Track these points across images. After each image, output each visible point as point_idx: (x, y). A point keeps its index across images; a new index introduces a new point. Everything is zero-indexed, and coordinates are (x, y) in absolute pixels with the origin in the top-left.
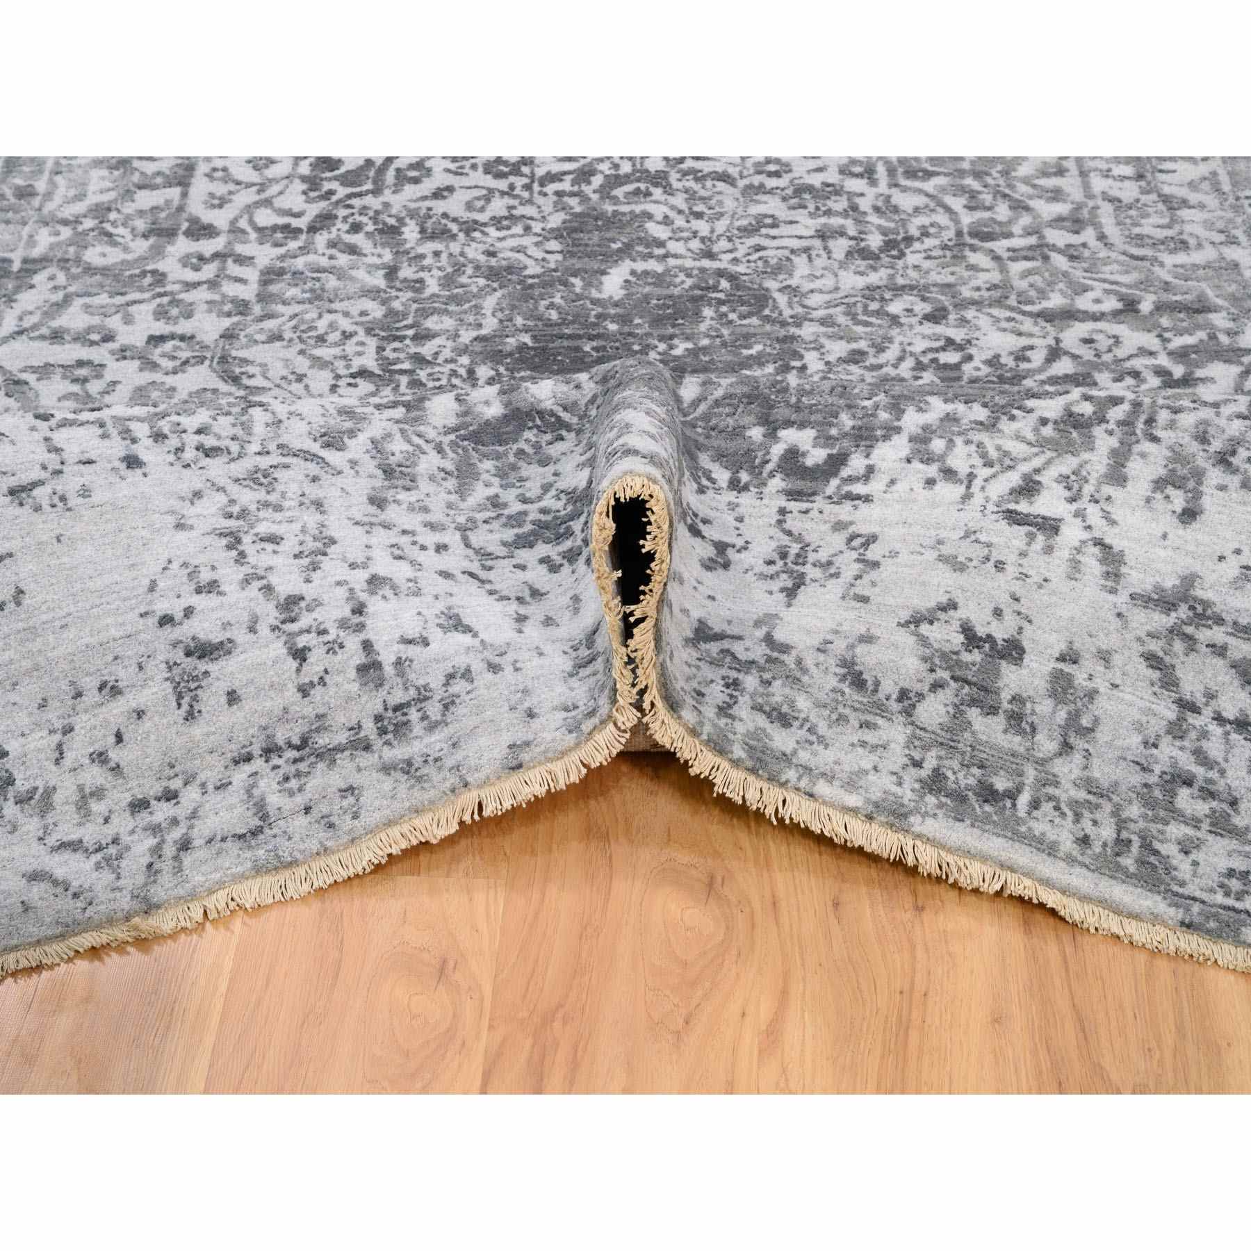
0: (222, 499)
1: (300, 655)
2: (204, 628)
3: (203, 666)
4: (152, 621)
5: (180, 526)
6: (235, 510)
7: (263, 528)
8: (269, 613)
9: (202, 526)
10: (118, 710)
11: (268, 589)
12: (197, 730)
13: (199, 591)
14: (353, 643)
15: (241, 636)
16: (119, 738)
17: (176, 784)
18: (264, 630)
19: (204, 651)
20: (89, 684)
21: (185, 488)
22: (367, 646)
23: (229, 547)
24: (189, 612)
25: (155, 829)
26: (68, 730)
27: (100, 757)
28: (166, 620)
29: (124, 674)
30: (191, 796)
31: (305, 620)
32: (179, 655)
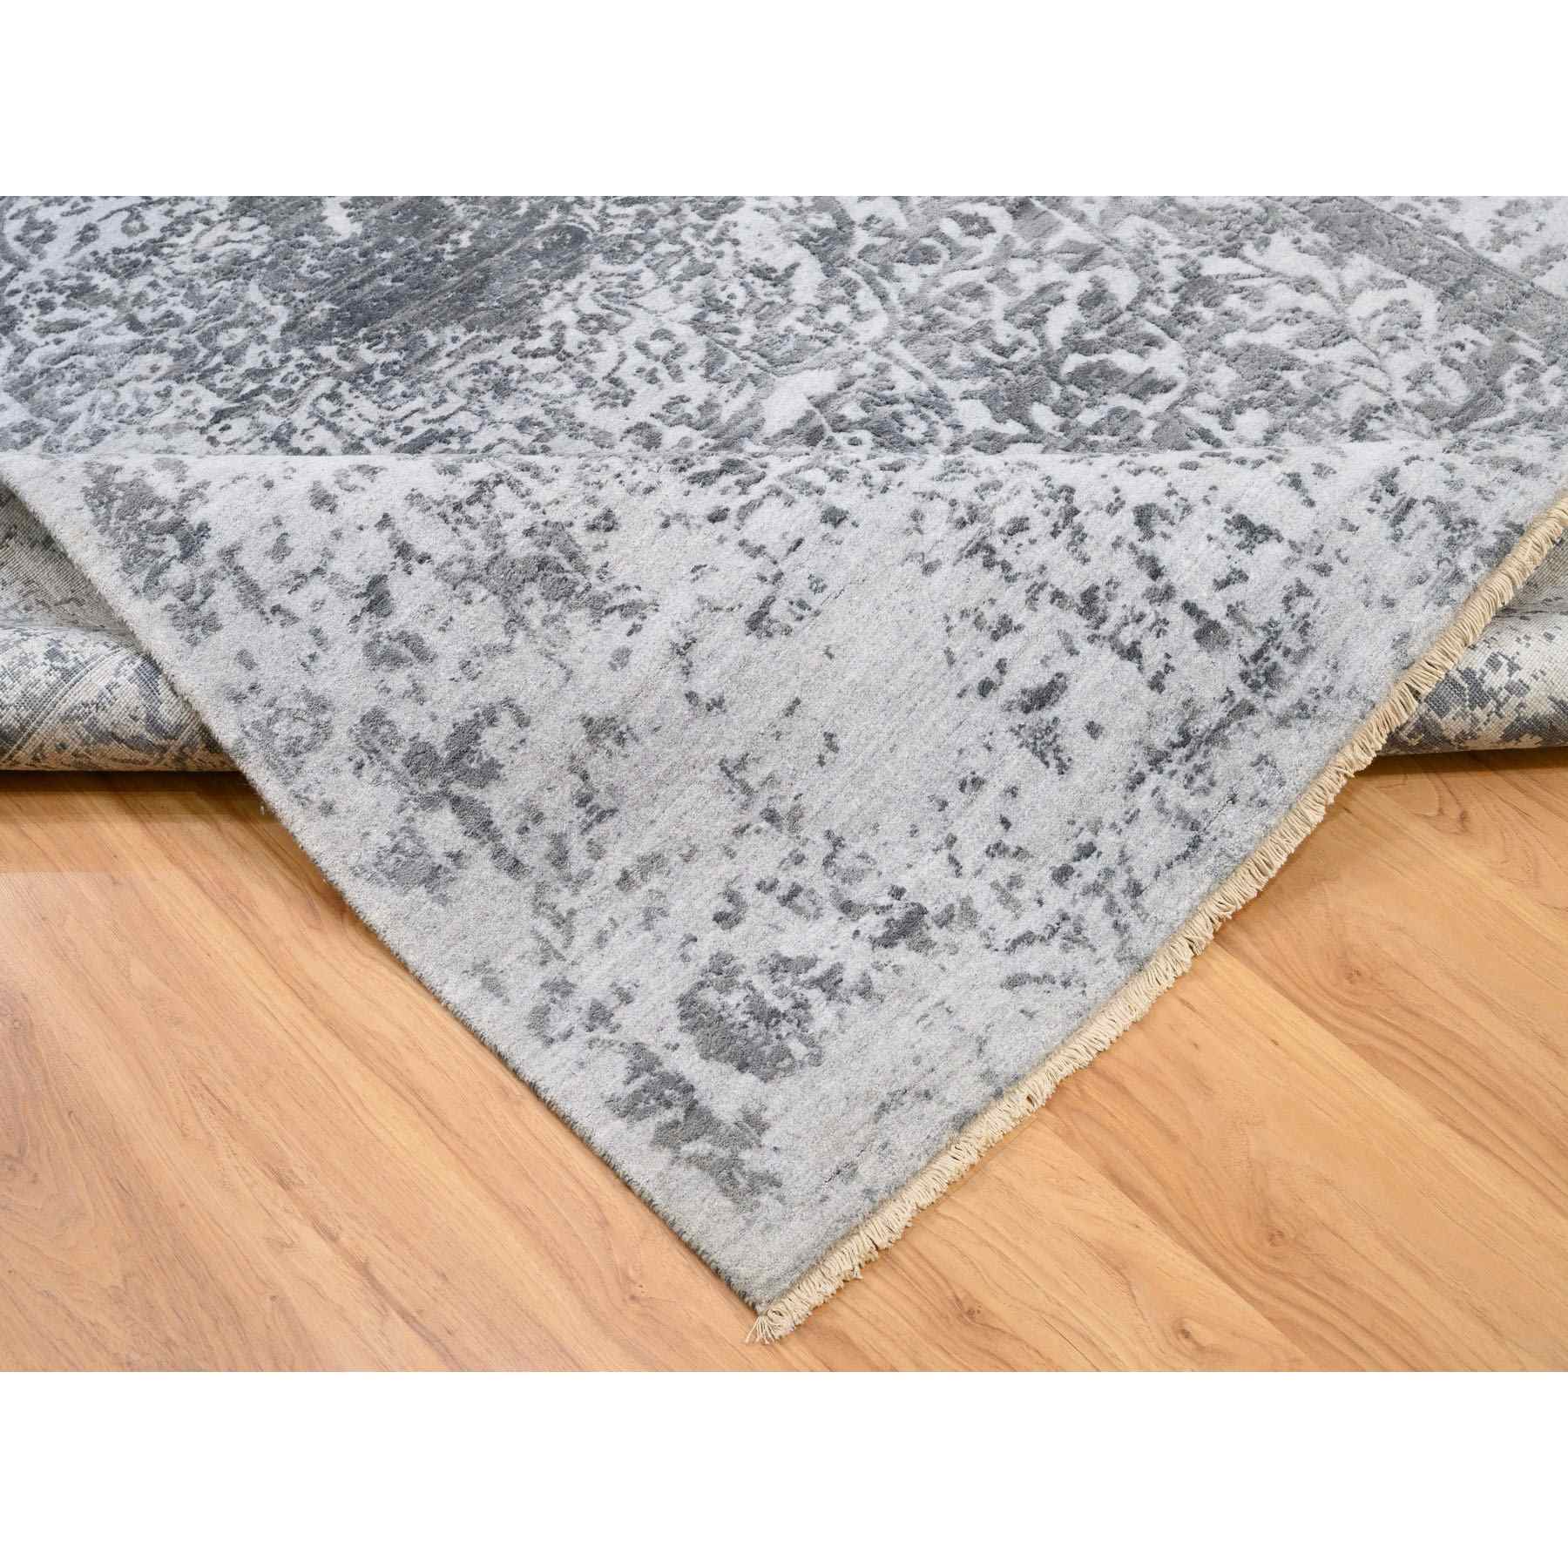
0: (941, 506)
1: (1132, 653)
2: (1026, 675)
3: (1047, 714)
4: (972, 696)
5: (928, 569)
6: (962, 512)
7: (1002, 518)
8: (1075, 624)
9: (947, 553)
10: (989, 799)
11: (1058, 596)
12: (1078, 778)
13: (995, 637)
14: (1174, 612)
15: (1065, 664)
16: (1006, 823)
17: (1086, 837)
18: (1085, 648)
19: (1042, 698)
20: (949, 790)
21: (900, 517)
22: (1190, 609)
23: (988, 565)
24: (1001, 666)
25: (1095, 889)
26: (951, 841)
27: (997, 850)
28: (986, 688)
29: (978, 762)
30: (1107, 842)
31: (1116, 613)
32: (1019, 718)
